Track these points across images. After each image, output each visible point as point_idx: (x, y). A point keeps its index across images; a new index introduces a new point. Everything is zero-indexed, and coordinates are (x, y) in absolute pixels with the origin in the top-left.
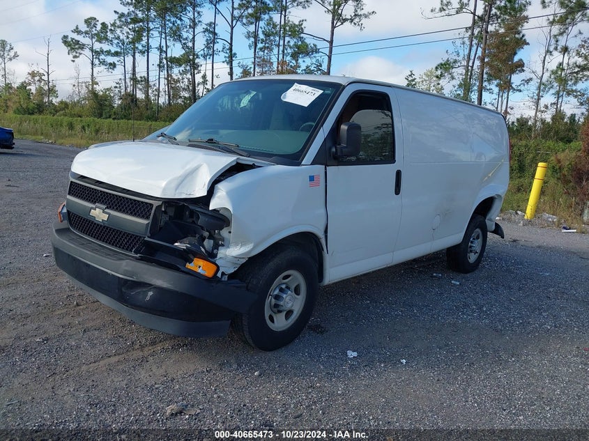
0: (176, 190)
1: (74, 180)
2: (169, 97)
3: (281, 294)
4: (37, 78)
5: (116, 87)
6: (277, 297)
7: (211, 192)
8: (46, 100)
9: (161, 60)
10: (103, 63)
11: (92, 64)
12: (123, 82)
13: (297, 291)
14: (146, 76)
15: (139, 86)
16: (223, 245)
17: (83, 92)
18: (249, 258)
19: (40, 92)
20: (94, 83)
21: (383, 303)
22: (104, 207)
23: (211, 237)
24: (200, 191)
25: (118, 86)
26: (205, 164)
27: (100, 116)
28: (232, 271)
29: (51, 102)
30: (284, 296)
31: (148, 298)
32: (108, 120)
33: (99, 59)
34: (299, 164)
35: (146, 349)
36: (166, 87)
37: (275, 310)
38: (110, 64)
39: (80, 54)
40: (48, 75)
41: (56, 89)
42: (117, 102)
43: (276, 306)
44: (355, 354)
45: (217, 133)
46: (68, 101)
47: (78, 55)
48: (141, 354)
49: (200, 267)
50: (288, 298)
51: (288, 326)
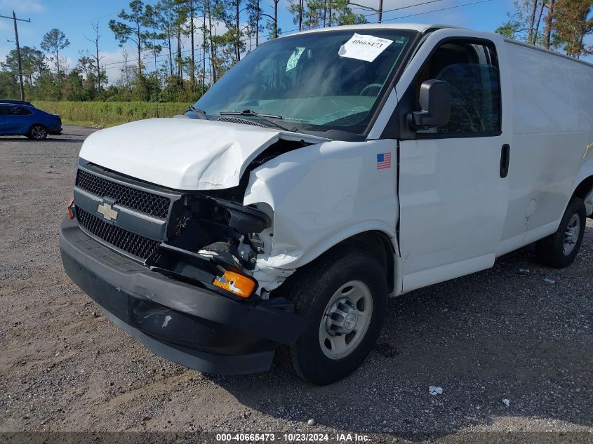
0: (199, 178)
1: (82, 168)
2: (215, 78)
3: (340, 312)
4: (87, 65)
5: (162, 70)
6: (335, 316)
7: (245, 180)
8: (97, 86)
9: (205, 39)
10: (149, 46)
11: (139, 48)
12: (169, 64)
13: (360, 305)
14: (191, 57)
15: (185, 67)
16: (262, 252)
17: (131, 76)
18: (298, 269)
19: (92, 78)
20: (141, 67)
21: (465, 311)
22: (113, 201)
23: (247, 241)
24: (230, 180)
25: (164, 68)
26: (237, 142)
27: (148, 99)
28: (275, 286)
29: (101, 88)
30: (344, 315)
31: (165, 324)
32: (156, 103)
33: (145, 42)
34: (363, 139)
35: (170, 380)
36: (212, 67)
37: (333, 332)
38: (156, 47)
39: (127, 38)
40: (98, 61)
41: (106, 74)
42: (164, 86)
43: (334, 327)
44: (439, 390)
45: (256, 104)
46: (117, 86)
47: (125, 39)
48: (163, 388)
49: (232, 283)
50: (349, 317)
51: (350, 352)
